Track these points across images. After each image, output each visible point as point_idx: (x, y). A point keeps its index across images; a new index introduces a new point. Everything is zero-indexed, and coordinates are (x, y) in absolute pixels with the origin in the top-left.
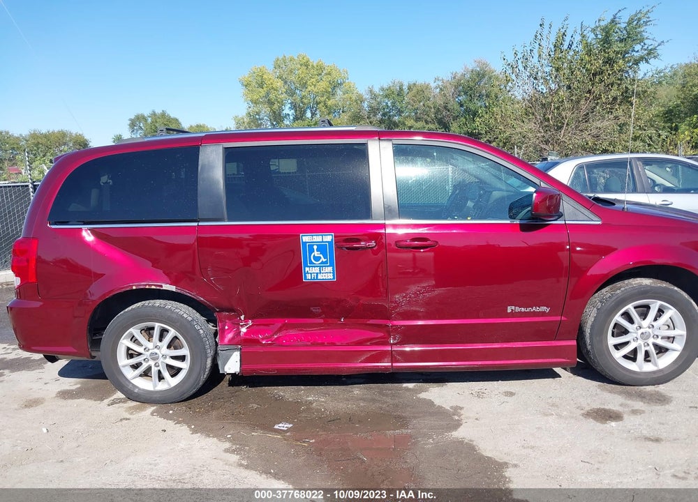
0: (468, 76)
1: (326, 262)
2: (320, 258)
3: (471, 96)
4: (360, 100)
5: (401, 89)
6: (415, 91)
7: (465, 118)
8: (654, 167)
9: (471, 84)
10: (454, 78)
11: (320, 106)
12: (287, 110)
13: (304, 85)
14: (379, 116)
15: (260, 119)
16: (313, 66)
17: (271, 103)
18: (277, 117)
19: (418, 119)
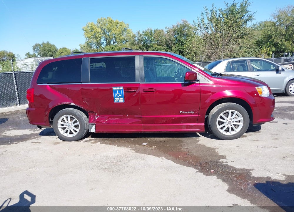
0: (179, 27)
1: (121, 96)
2: (119, 95)
3: (180, 35)
4: (134, 36)
5: (151, 32)
6: (157, 33)
7: (178, 44)
8: (253, 62)
9: (180, 30)
10: (173, 27)
11: (117, 39)
12: (103, 41)
13: (110, 30)
14: (142, 44)
15: (91, 45)
16: (114, 22)
17: (96, 38)
18: (99, 44)
19: (158, 45)
